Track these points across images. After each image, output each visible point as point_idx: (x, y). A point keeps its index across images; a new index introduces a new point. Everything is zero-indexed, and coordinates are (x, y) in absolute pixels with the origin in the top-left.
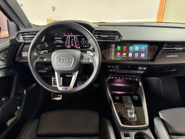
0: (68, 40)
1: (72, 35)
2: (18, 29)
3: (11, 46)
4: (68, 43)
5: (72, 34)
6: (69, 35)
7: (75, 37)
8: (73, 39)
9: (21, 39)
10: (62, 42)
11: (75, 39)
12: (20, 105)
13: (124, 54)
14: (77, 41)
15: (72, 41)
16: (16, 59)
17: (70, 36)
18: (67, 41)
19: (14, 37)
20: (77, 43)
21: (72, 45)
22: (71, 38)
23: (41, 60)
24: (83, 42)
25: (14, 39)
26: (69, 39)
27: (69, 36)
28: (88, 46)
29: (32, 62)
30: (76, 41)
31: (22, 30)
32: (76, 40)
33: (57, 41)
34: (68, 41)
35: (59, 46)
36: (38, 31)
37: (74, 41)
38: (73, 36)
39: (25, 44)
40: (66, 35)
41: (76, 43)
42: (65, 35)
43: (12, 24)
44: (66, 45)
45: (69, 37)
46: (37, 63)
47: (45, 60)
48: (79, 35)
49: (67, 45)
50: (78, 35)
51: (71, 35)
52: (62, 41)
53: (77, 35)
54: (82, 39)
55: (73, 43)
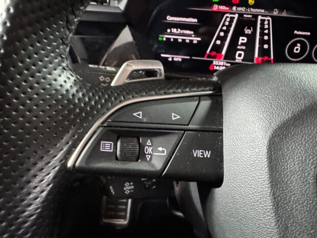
0: (226, 32)
4: (222, 45)
6: (238, 5)
7: (263, 21)
8: (248, 31)
10: (196, 40)
11: (262, 29)
14: (267, 42)
15: (243, 40)
17: (241, 15)
18: (219, 38)
20: (264, 53)
21: (239, 59)
24: (297, 49)
26: (229, 26)
30: (262, 42)
32: (262, 34)
34: (223, 39)
35: (178, 58)
37: (251, 38)
38: (256, 16)
40: (223, 8)
41: (261, 48)
42: (216, 7)
44: (209, 56)
45: (232, 19)
48: (284, 14)
49: (215, 57)
50: (281, 10)
52: (197, 35)
53: (276, 13)
54: (296, 32)
55: (244, 48)
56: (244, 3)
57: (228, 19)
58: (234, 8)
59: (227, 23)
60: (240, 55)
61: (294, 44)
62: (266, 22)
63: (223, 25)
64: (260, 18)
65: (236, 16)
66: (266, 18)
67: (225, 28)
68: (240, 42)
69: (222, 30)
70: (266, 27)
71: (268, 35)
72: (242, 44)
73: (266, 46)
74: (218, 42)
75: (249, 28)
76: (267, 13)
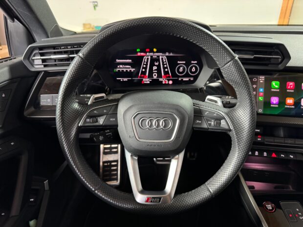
0: (147, 65)
1: (157, 52)
2: (31, 39)
3: (12, 80)
4: (146, 71)
5: (155, 50)
6: (149, 52)
7: (162, 58)
8: (157, 64)
9: (38, 64)
10: (133, 70)
11: (163, 62)
13: (290, 101)
14: (167, 68)
15: (155, 68)
16: (26, 113)
17: (151, 57)
18: (143, 68)
19: (21, 58)
20: (166, 73)
21: (155, 77)
22: (153, 60)
23: (90, 122)
24: (181, 69)
25: (21, 64)
26: (147, 62)
27: (147, 57)
28: (192, 79)
29: (66, 128)
30: (164, 68)
31: (41, 41)
32: (163, 65)
33: (121, 68)
34: (146, 68)
35: (125, 79)
37: (159, 66)
38: (158, 56)
39: (47, 74)
40: (142, 54)
41: (164, 71)
42: (139, 54)
44: (140, 77)
45: (148, 59)
46: (80, 130)
47: (101, 121)
48: (171, 54)
49: (143, 77)
50: (169, 53)
51: (154, 52)
52: (132, 67)
53: (167, 54)
54: (178, 62)
55: (156, 71)
56: (152, 51)
57: (146, 59)
58: (148, 54)
59: (146, 61)
60: (155, 75)
61: (179, 68)
62: (164, 59)
63: (144, 62)
64: (161, 57)
65: (149, 57)
66: (164, 57)
67: (145, 63)
68: (154, 69)
69: (144, 64)
70: (164, 61)
71: (166, 64)
72: (155, 70)
73: (166, 70)
74: (144, 70)
75: (157, 62)
76: (163, 55)
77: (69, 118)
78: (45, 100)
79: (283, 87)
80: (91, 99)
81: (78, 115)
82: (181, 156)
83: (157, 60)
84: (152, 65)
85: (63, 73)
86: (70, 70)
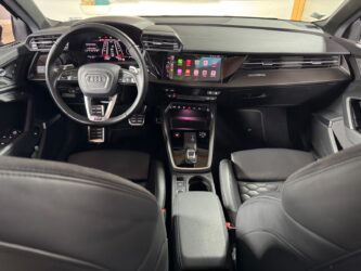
0: (106, 47)
1: (112, 39)
2: (29, 31)
3: (20, 56)
5: (111, 37)
6: (107, 39)
8: (113, 46)
9: (34, 47)
10: (97, 51)
11: (117, 45)
12: (38, 145)
13: (188, 71)
14: (120, 49)
16: (29, 77)
17: (109, 42)
19: (23, 43)
21: (113, 56)
22: (110, 44)
23: (63, 79)
25: (24, 46)
26: (106, 45)
29: (51, 82)
30: (118, 50)
31: (36, 32)
32: (117, 47)
33: (89, 50)
34: (106, 49)
36: (59, 35)
38: (113, 42)
39: (40, 53)
40: (103, 40)
41: (118, 52)
43: (18, 22)
44: (103, 55)
45: (106, 43)
46: (59, 83)
47: (69, 78)
49: (105, 56)
51: (110, 39)
52: (97, 49)
55: (113, 52)
60: (113, 54)
64: (115, 42)
68: (111, 50)
69: (104, 47)
71: (119, 47)
73: (120, 51)
77: (52, 76)
78: (41, 69)
79: (184, 63)
80: (65, 67)
81: (56, 75)
82: (116, 97)
83: (113, 44)
84: (110, 47)
85: (47, 53)
86: (51, 51)
